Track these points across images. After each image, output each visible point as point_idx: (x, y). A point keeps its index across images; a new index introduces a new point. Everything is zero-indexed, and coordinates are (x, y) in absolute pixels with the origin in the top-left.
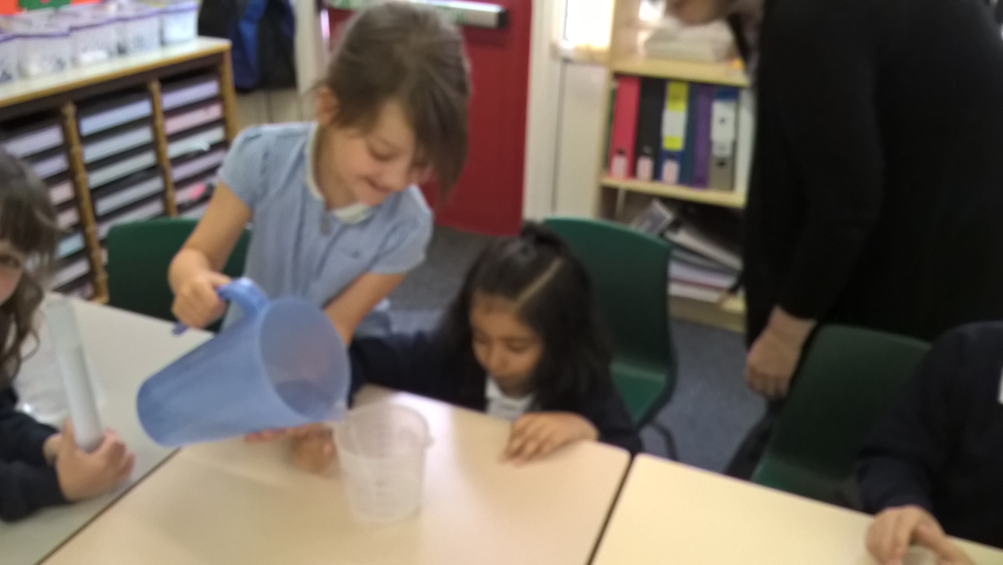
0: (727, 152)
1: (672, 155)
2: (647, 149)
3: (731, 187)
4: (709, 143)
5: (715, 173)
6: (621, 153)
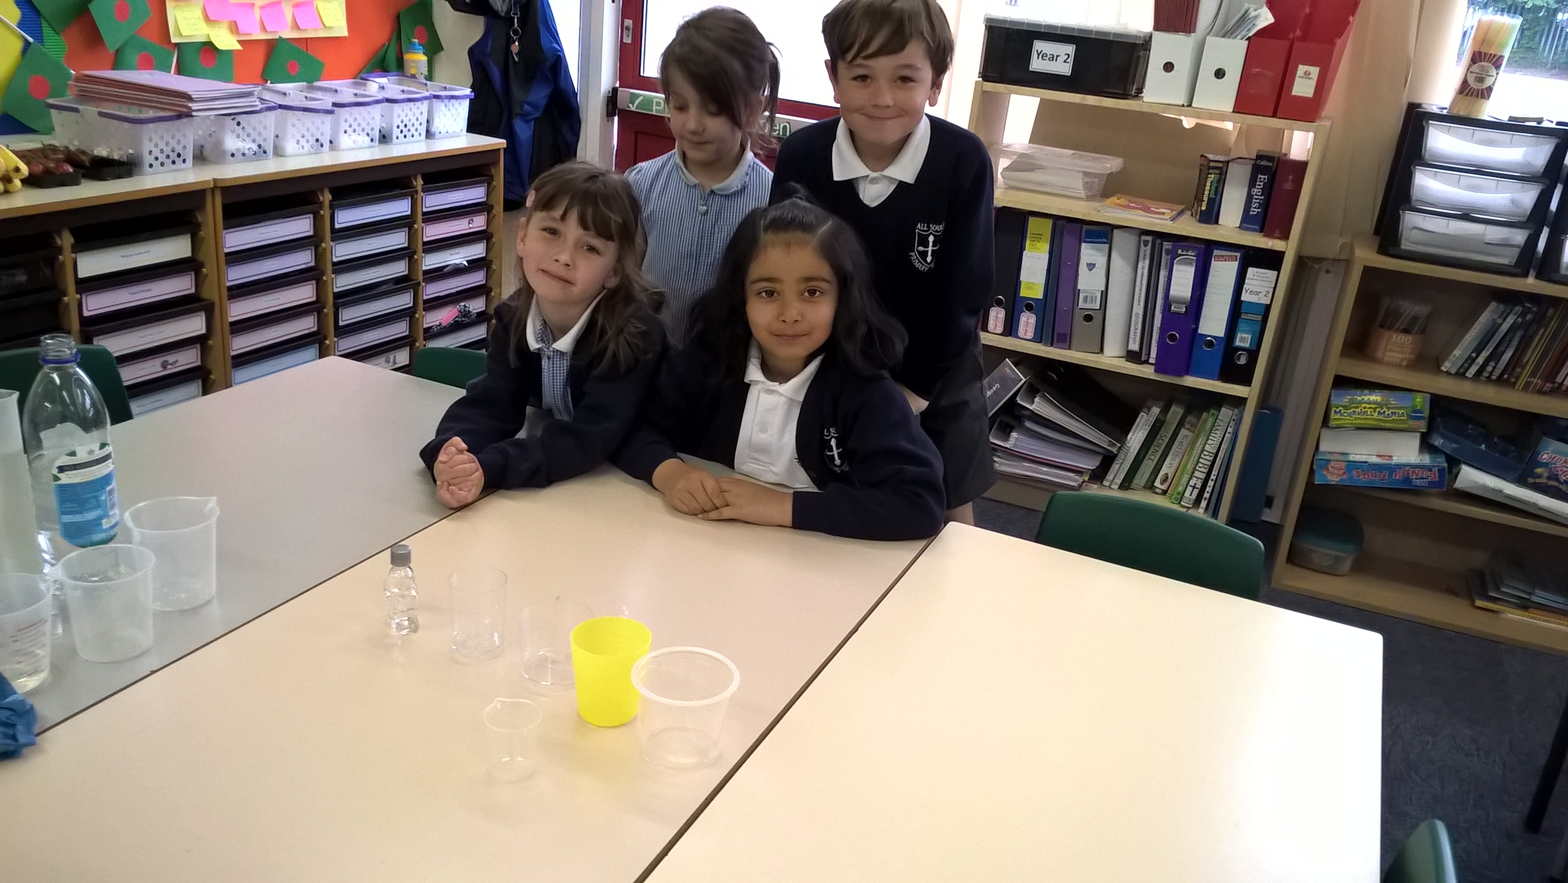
0: (1096, 304)
1: (1030, 305)
2: (1001, 298)
3: (1100, 346)
4: (1075, 292)
5: (1080, 328)
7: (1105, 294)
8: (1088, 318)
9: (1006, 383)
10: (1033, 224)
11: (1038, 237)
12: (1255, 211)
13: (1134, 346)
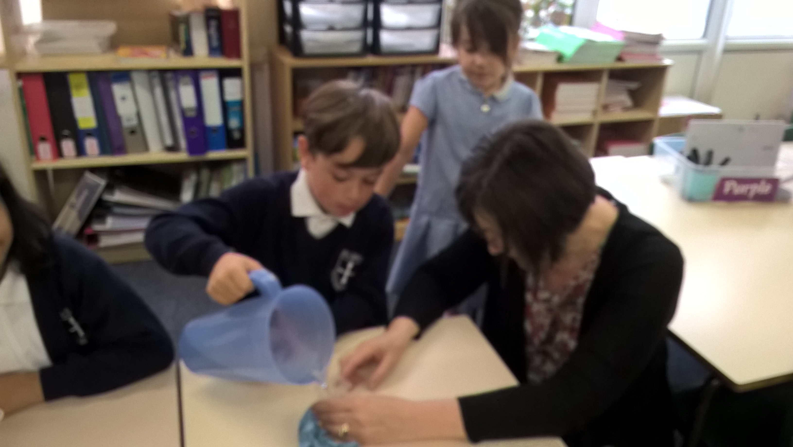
0: (134, 122)
1: (89, 133)
2: (66, 132)
3: (146, 148)
4: (118, 118)
5: (129, 140)
6: (43, 139)
7: (139, 115)
8: (133, 132)
9: (92, 188)
10: (73, 80)
11: (79, 87)
12: (215, 43)
13: (169, 141)
